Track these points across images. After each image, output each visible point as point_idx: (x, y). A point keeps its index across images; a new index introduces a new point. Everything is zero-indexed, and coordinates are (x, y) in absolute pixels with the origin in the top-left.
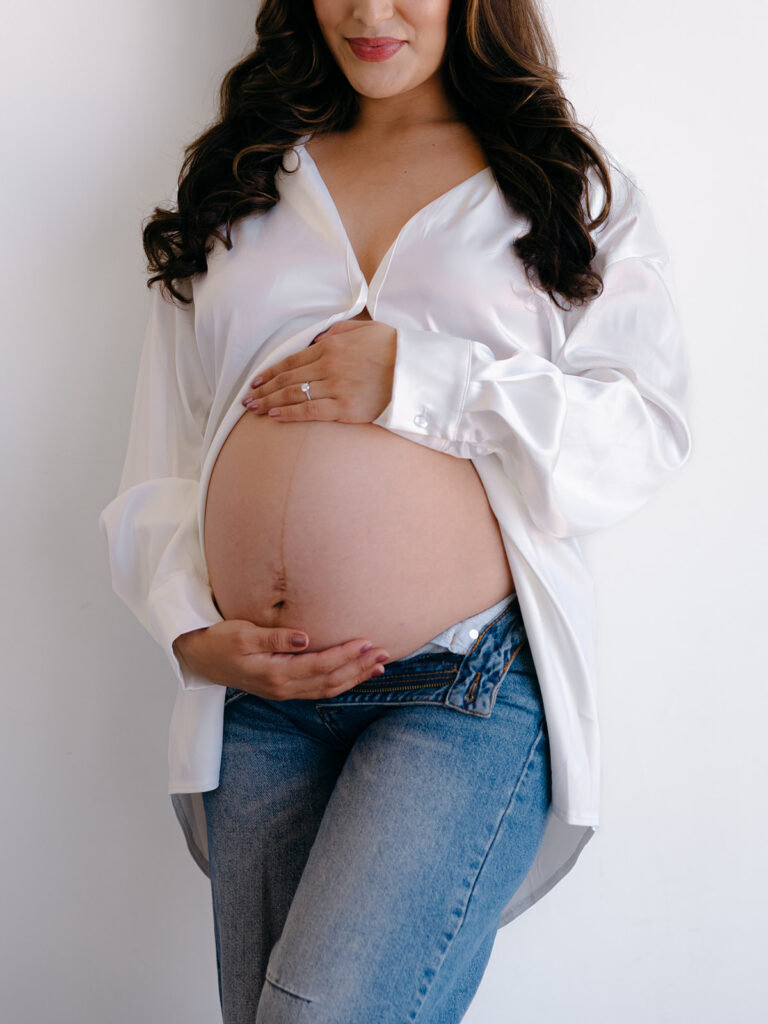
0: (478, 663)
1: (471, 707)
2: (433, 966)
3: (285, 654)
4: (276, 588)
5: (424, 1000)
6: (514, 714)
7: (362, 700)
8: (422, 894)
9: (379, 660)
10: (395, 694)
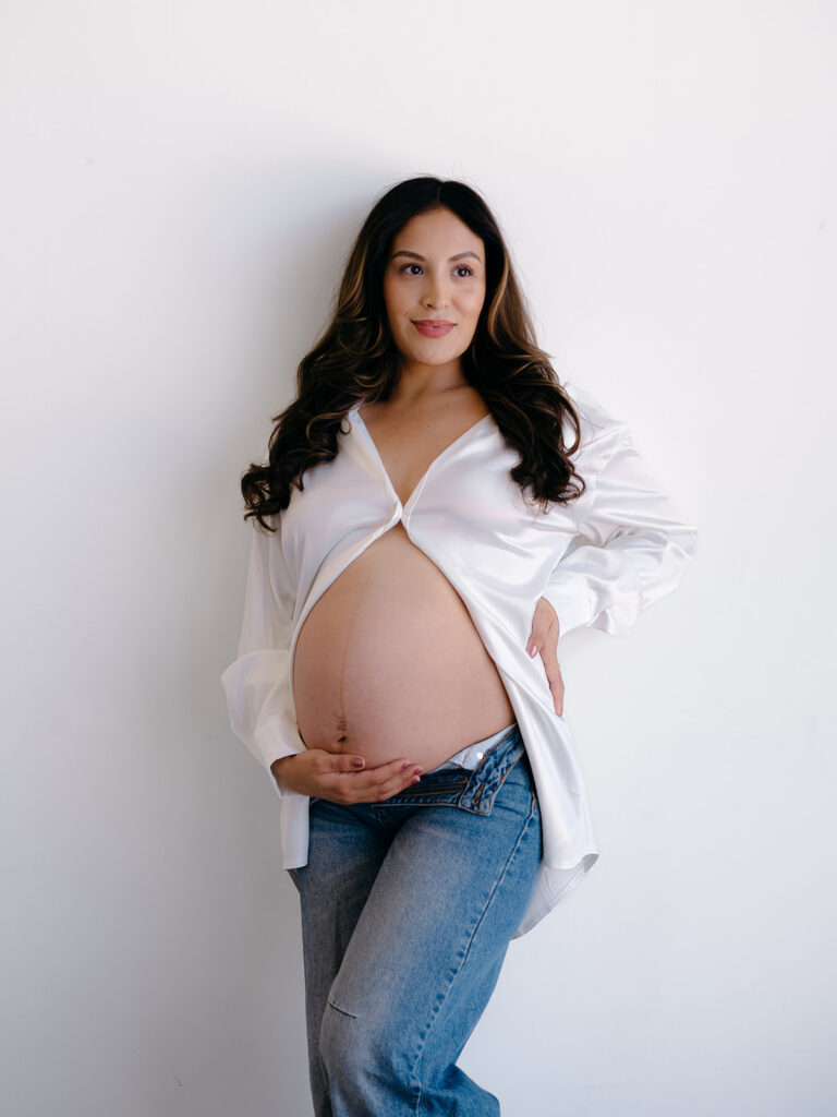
0: (482, 776)
1: (476, 808)
2: (443, 992)
3: (349, 772)
4: (339, 728)
5: (436, 1016)
6: (506, 814)
7: (403, 802)
8: (435, 942)
9: (416, 773)
10: (426, 798)
